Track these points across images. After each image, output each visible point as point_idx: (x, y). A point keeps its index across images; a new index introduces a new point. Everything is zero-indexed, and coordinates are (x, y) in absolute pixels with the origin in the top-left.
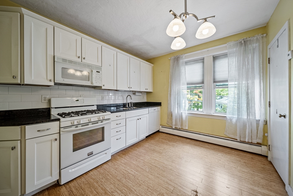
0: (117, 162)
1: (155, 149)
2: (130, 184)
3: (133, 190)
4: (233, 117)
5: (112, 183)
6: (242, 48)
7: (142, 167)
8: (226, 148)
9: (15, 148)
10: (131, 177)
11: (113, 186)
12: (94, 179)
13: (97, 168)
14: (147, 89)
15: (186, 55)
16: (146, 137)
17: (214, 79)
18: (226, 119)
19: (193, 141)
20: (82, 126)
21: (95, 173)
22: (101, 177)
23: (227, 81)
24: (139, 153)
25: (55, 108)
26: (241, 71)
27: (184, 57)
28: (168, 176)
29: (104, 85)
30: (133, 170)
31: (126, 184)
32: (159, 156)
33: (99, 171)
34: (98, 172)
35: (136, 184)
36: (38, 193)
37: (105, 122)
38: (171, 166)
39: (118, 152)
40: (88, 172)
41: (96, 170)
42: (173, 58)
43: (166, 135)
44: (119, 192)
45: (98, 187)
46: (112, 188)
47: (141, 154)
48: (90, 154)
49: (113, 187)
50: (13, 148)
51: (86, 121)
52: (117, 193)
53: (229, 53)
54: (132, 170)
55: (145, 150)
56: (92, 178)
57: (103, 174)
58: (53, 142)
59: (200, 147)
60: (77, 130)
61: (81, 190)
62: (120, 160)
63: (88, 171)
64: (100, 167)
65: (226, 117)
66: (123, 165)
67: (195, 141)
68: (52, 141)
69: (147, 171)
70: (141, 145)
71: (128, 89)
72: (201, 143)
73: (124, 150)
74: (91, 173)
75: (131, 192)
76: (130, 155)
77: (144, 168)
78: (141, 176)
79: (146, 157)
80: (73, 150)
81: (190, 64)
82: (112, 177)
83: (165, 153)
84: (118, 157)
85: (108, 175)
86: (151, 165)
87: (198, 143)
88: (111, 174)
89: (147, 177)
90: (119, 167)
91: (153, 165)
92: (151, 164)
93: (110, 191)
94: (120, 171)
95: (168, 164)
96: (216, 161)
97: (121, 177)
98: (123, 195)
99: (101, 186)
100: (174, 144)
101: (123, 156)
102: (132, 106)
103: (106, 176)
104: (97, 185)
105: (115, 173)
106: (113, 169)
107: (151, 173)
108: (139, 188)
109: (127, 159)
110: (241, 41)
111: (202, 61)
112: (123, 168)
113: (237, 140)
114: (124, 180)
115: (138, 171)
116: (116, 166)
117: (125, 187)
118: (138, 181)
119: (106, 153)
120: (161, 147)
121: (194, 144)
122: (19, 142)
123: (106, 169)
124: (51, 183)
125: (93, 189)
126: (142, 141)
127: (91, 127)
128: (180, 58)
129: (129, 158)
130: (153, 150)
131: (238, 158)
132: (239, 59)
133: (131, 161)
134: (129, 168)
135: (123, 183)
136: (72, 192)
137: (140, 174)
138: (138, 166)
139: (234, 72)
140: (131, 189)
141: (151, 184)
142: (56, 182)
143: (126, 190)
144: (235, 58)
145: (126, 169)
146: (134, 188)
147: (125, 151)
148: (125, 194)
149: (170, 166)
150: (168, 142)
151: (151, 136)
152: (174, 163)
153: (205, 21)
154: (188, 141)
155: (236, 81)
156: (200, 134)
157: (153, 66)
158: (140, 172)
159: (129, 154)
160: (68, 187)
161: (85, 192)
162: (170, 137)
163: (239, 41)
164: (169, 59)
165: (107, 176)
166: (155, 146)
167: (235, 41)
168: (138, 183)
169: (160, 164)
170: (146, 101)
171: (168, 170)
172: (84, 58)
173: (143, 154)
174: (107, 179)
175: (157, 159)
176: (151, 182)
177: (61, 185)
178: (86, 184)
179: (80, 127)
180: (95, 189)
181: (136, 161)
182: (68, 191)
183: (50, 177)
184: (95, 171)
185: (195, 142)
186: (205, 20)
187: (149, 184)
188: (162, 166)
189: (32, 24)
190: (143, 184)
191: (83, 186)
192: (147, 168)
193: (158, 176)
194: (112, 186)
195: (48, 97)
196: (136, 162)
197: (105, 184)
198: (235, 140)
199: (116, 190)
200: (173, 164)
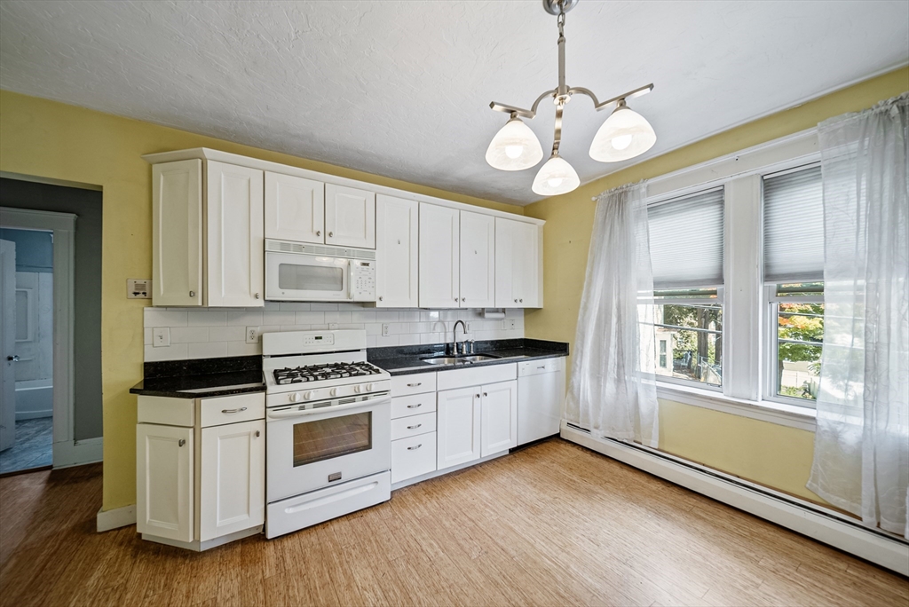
0: (404, 511)
1: (523, 493)
2: (413, 582)
3: (414, 599)
4: (846, 425)
5: (373, 565)
6: (892, 136)
7: (462, 542)
8: (809, 544)
9: (184, 442)
10: (422, 564)
11: (372, 573)
12: (335, 544)
13: (351, 517)
14: (521, 301)
15: (651, 181)
16: (512, 451)
17: (767, 266)
18: (812, 428)
19: (675, 490)
20: (315, 407)
21: (342, 528)
22: (352, 542)
23: (819, 274)
24: (469, 499)
25: (272, 356)
26: (885, 237)
27: (644, 190)
28: (529, 588)
29: (380, 299)
30: (435, 544)
31: (403, 579)
32: (527, 520)
33: (352, 527)
34: (350, 528)
35: (429, 587)
36: (226, 545)
37: (372, 399)
38: (553, 562)
39: (415, 485)
40: (329, 523)
41: (347, 522)
42: (606, 195)
43: (579, 453)
44: (379, 593)
45: (339, 565)
46: (366, 579)
47: (476, 501)
48: (335, 478)
49: (370, 577)
50: (182, 443)
51: (324, 394)
52: (373, 595)
53: (826, 163)
54: (432, 542)
55: (493, 491)
56: (332, 541)
57: (360, 536)
58: (252, 439)
59: (694, 518)
60: (302, 416)
61: (302, 562)
62: (414, 508)
63: (330, 520)
64: (359, 514)
65: (814, 419)
66: (415, 522)
67: (681, 492)
68: (249, 435)
69: (473, 558)
70: (484, 474)
71: (456, 305)
72: (704, 505)
73: (432, 480)
74: (336, 526)
75: (408, 603)
76: (443, 500)
77: (467, 546)
78: (450, 568)
79: (487, 515)
80: (294, 462)
81: (670, 213)
82: (377, 550)
83: (553, 514)
84: (411, 498)
85: (370, 541)
86: (490, 543)
87: (693, 501)
88: (376, 541)
89: (465, 575)
90: (404, 527)
91: (497, 544)
92: (493, 540)
93: (360, 585)
94: (400, 539)
95: (545, 551)
96: (738, 585)
97: (398, 556)
98: (385, 603)
99: (346, 566)
100: (597, 488)
101: (424, 499)
102: (472, 352)
103: (364, 544)
104: (337, 561)
105: (389, 539)
106: (386, 529)
107: (482, 567)
108: (432, 599)
109: (432, 510)
110: (883, 108)
111: (716, 198)
112: (413, 533)
113: (860, 519)
114: (402, 567)
115: (448, 550)
116: (397, 524)
117: (398, 585)
118: (436, 578)
119: (376, 482)
120: (545, 493)
121: (670, 504)
122: (191, 430)
123: (371, 525)
124: (250, 529)
125: (325, 568)
126: (495, 461)
127: (336, 410)
128: (630, 194)
129: (437, 506)
130: (516, 497)
131: (849, 595)
132: (877, 186)
133: (441, 517)
134: (426, 535)
135: (396, 573)
136: (284, 561)
137: (450, 562)
138: (453, 537)
139: (851, 239)
140: (411, 595)
141: (466, 598)
142: (260, 531)
143: (398, 593)
144: (859, 184)
145: (418, 538)
146: (419, 594)
147: (435, 483)
148: (391, 603)
149: (550, 560)
150: (575, 478)
151: (530, 450)
152: (568, 553)
153: (621, 105)
154: (654, 488)
155: (858, 277)
156: (701, 470)
157: (544, 227)
158: (452, 555)
159: (443, 495)
160: (279, 547)
161: (307, 568)
162: (589, 463)
163: (878, 111)
164: (594, 199)
165: (366, 542)
166: (528, 486)
167: (858, 112)
168: (434, 585)
169: (520, 546)
170: (523, 337)
171: (537, 572)
172: (330, 234)
173: (482, 501)
174: (364, 551)
175: (516, 528)
176: (471, 591)
177: (268, 540)
178: (315, 552)
179: (309, 409)
180: (331, 569)
181: (454, 520)
182: (278, 558)
183: (245, 516)
184: (345, 523)
185: (680, 497)
186: (622, 101)
187: (462, 597)
188: (524, 555)
189: (223, 176)
190: (448, 590)
191: (308, 555)
192: (475, 548)
193: (499, 580)
194: (369, 573)
195: (258, 330)
196: (453, 523)
197: (356, 563)
198: (852, 520)
199: (375, 586)
200: (560, 557)
